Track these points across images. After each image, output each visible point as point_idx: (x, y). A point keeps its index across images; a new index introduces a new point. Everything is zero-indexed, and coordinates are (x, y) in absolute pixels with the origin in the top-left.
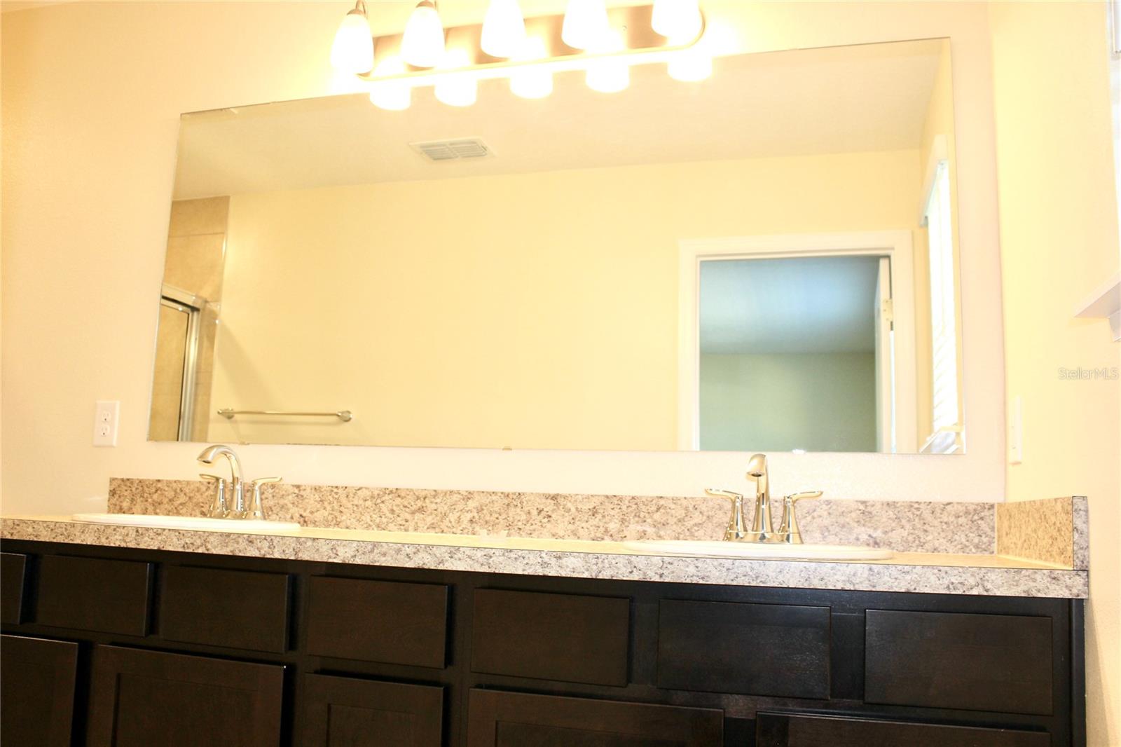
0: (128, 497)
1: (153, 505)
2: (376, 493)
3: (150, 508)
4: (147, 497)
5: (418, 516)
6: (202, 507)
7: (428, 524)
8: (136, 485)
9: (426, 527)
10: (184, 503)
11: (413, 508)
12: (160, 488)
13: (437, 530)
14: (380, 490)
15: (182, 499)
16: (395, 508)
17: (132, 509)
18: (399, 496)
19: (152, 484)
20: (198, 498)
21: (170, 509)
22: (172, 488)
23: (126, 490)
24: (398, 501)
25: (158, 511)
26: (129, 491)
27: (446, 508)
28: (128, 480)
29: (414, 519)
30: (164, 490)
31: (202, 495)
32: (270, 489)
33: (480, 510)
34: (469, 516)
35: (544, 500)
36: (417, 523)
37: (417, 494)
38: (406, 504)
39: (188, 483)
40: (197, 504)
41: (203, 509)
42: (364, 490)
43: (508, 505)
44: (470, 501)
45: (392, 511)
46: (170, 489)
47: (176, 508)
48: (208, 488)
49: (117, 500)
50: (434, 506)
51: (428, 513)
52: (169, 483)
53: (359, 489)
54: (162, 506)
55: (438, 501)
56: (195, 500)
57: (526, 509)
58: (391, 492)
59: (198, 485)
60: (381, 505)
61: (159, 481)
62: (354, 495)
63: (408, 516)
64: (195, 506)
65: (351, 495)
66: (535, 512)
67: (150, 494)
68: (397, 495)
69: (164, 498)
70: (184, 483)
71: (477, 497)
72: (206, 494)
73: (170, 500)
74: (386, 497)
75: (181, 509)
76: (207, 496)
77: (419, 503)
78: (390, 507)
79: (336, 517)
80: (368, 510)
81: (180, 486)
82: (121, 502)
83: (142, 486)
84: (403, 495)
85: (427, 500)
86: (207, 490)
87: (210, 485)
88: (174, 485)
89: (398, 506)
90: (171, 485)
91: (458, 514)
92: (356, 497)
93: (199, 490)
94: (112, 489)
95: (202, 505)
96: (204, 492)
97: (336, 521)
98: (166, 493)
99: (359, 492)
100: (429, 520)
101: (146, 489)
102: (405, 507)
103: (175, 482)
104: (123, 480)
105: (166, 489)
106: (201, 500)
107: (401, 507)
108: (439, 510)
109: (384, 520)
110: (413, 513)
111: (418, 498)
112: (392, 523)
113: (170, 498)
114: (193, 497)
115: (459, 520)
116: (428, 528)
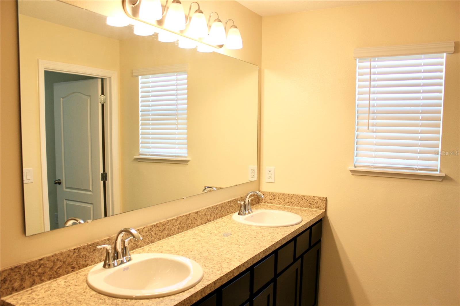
0: (18, 279)
1: (39, 276)
2: (150, 228)
3: (37, 279)
4: (33, 273)
5: (164, 232)
6: (72, 264)
7: (167, 234)
8: (23, 269)
9: (166, 236)
10: (60, 267)
11: (162, 230)
12: (42, 264)
13: (169, 236)
14: (151, 226)
15: (59, 264)
16: (156, 232)
17: (22, 285)
18: (157, 227)
19: (36, 263)
20: (69, 260)
21: (51, 273)
22: (51, 260)
23: (16, 275)
24: (157, 229)
25: (43, 278)
26: (18, 275)
27: (171, 226)
28: (16, 267)
29: (162, 234)
30: (46, 264)
31: (71, 258)
32: (107, 241)
33: (180, 224)
34: (177, 227)
35: (195, 214)
36: (163, 235)
37: (163, 224)
38: (160, 229)
39: (61, 254)
40: (69, 264)
41: (72, 265)
42: (145, 228)
43: (187, 219)
44: (178, 221)
45: (155, 234)
46: (50, 262)
47: (55, 272)
48: (75, 252)
49: (9, 284)
50: (168, 227)
51: (166, 230)
52: (48, 259)
53: (144, 229)
54: (45, 274)
55: (169, 224)
56: (67, 262)
57: (191, 219)
58: (155, 226)
59: (68, 253)
60: (152, 233)
61: (41, 260)
62: (142, 231)
63: (160, 234)
64: (68, 265)
65: (141, 232)
66: (193, 219)
67: (35, 270)
68: (156, 226)
69: (46, 269)
70: (58, 255)
71: (179, 219)
72: (74, 256)
73: (51, 268)
74: (153, 229)
75: (59, 271)
76: (74, 257)
77: (164, 227)
78: (155, 232)
79: (136, 244)
80: (148, 236)
81: (56, 258)
82: (13, 284)
83: (29, 268)
84: (158, 226)
85: (166, 225)
86: (74, 254)
87: (76, 250)
88: (52, 259)
89: (157, 231)
90: (50, 259)
91: (174, 227)
92: (143, 232)
93: (69, 255)
94: (3, 278)
95: (72, 263)
96: (72, 256)
97: (136, 246)
98: (48, 265)
99: (144, 230)
100: (167, 233)
101: (32, 268)
102: (159, 230)
103: (53, 256)
104: (11, 269)
105: (47, 262)
106: (71, 261)
107: (158, 231)
108: (169, 228)
109: (153, 238)
110: (162, 232)
111: (163, 225)
112: (155, 239)
113: (51, 267)
114: (65, 261)
115: (175, 230)
116: (167, 236)
